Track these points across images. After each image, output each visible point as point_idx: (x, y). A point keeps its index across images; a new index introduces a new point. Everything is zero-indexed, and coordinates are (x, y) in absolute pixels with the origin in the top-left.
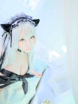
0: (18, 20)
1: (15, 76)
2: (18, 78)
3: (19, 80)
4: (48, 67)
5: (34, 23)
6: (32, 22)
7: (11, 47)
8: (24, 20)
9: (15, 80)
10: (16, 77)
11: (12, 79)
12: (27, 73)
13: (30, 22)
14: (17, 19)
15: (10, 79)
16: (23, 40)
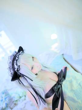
2: (58, 85)
3: (60, 84)
5: (21, 51)
6: (20, 53)
7: (32, 81)
9: (59, 89)
10: (57, 87)
11: (57, 91)
12: (58, 74)
13: (19, 55)
15: (56, 93)
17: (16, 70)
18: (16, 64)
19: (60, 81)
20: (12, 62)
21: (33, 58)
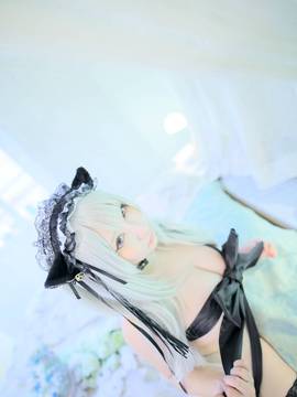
0: (55, 227)
1: (221, 293)
2: (230, 283)
3: (236, 281)
4: (219, 179)
5: (83, 185)
6: (80, 190)
7: (124, 283)
8: (66, 210)
9: (234, 296)
10: (226, 289)
11: (229, 303)
12: (220, 249)
13: (76, 196)
14: (53, 230)
15: (228, 312)
16: (119, 242)
17: (62, 248)
18: (64, 230)
19: (234, 269)
20: (48, 221)
21: (123, 206)
